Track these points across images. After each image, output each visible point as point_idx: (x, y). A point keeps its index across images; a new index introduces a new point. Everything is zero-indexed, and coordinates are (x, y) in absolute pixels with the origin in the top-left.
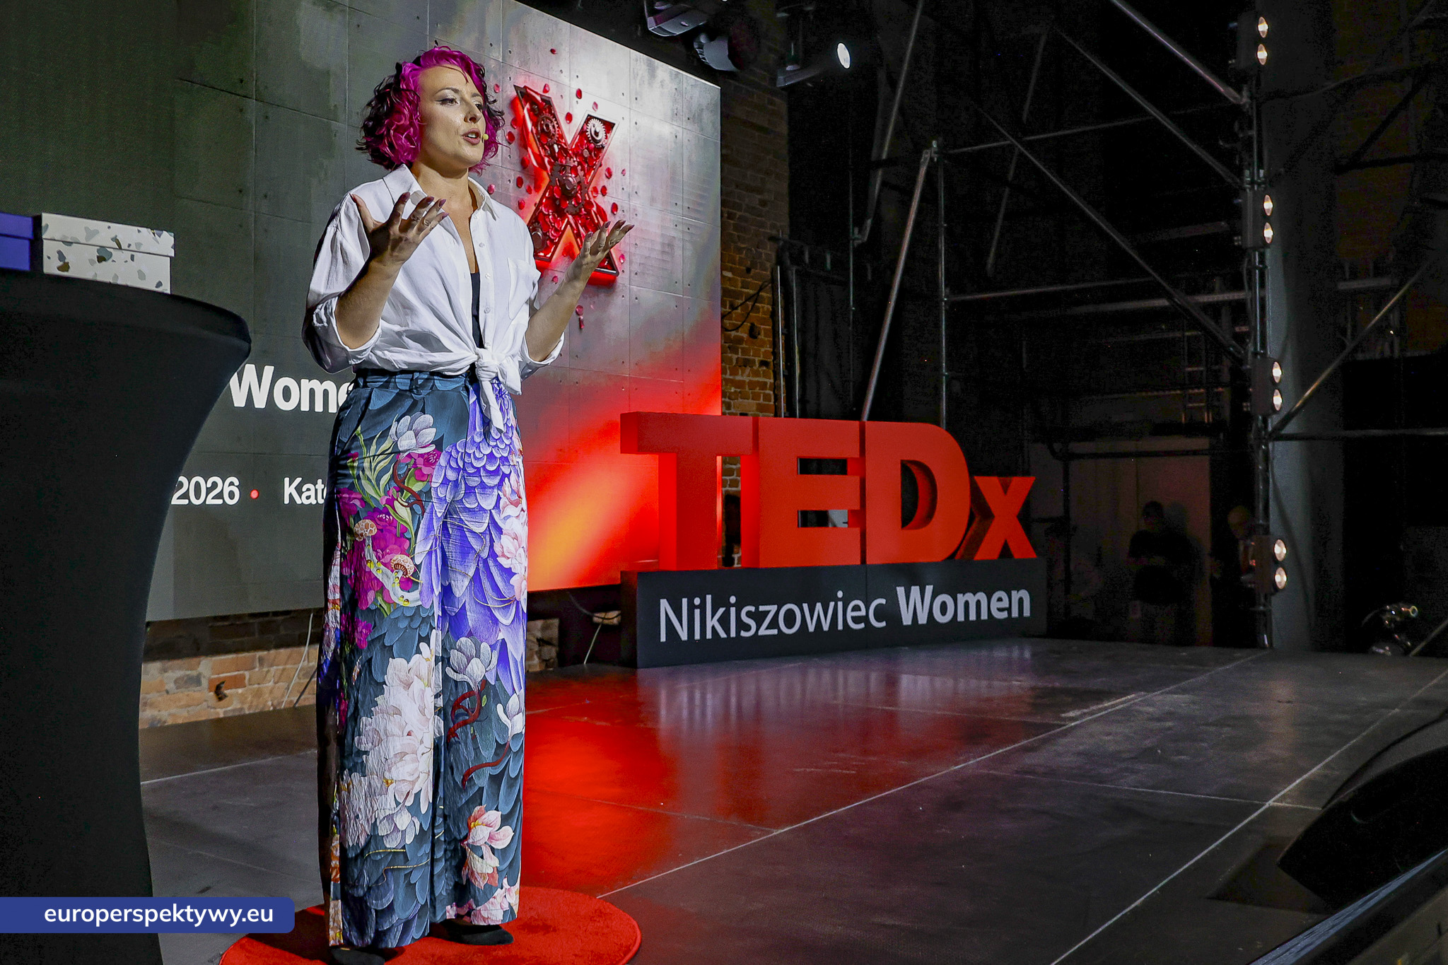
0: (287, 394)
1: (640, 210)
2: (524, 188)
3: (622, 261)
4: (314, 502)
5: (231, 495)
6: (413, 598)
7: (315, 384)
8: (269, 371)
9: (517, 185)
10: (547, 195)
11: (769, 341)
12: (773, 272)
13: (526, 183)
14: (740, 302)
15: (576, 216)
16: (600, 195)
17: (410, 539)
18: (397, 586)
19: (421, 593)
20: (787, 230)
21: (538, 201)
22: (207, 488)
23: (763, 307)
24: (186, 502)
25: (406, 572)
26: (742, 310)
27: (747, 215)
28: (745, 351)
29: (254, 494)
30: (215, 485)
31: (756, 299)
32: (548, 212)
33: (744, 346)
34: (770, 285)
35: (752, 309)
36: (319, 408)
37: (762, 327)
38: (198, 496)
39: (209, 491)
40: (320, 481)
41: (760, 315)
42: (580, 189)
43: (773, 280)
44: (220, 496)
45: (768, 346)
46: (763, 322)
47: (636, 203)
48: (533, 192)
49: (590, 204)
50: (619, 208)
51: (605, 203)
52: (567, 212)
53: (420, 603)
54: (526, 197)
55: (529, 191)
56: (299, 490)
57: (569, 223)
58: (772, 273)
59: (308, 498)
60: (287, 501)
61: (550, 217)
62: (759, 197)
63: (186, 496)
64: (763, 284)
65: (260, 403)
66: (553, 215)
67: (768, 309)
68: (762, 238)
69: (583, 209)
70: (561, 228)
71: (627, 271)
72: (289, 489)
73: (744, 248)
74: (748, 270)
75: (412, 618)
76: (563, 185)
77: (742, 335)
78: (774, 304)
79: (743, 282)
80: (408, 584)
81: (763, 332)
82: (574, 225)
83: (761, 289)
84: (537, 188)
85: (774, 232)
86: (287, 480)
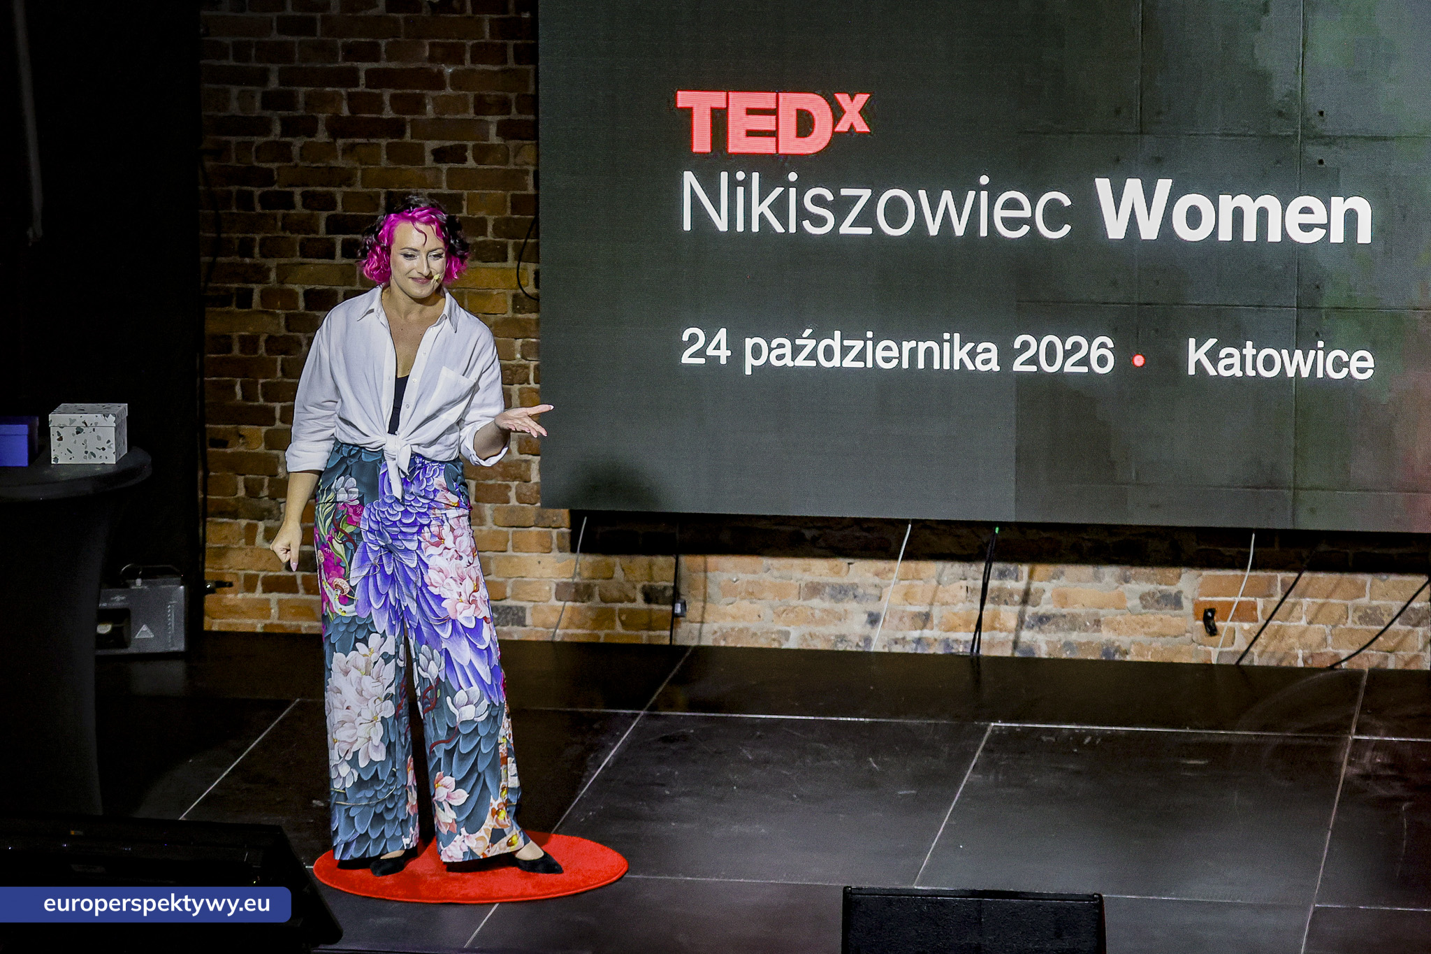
0: (1194, 217)
4: (1240, 374)
5: (1102, 361)
6: (349, 610)
7: (1243, 201)
8: (1164, 186)
17: (345, 568)
18: (337, 601)
19: (356, 607)
22: (1065, 351)
24: (1034, 368)
25: (343, 591)
29: (1139, 361)
30: (1076, 347)
36: (1250, 235)
38: (1051, 359)
39: (1067, 354)
40: (1249, 344)
44: (1085, 361)
53: (356, 614)
56: (1213, 356)
59: (1229, 367)
60: (1192, 371)
63: (1034, 360)
65: (1149, 230)
72: (1196, 354)
75: (348, 625)
80: (345, 600)
86: (1192, 342)
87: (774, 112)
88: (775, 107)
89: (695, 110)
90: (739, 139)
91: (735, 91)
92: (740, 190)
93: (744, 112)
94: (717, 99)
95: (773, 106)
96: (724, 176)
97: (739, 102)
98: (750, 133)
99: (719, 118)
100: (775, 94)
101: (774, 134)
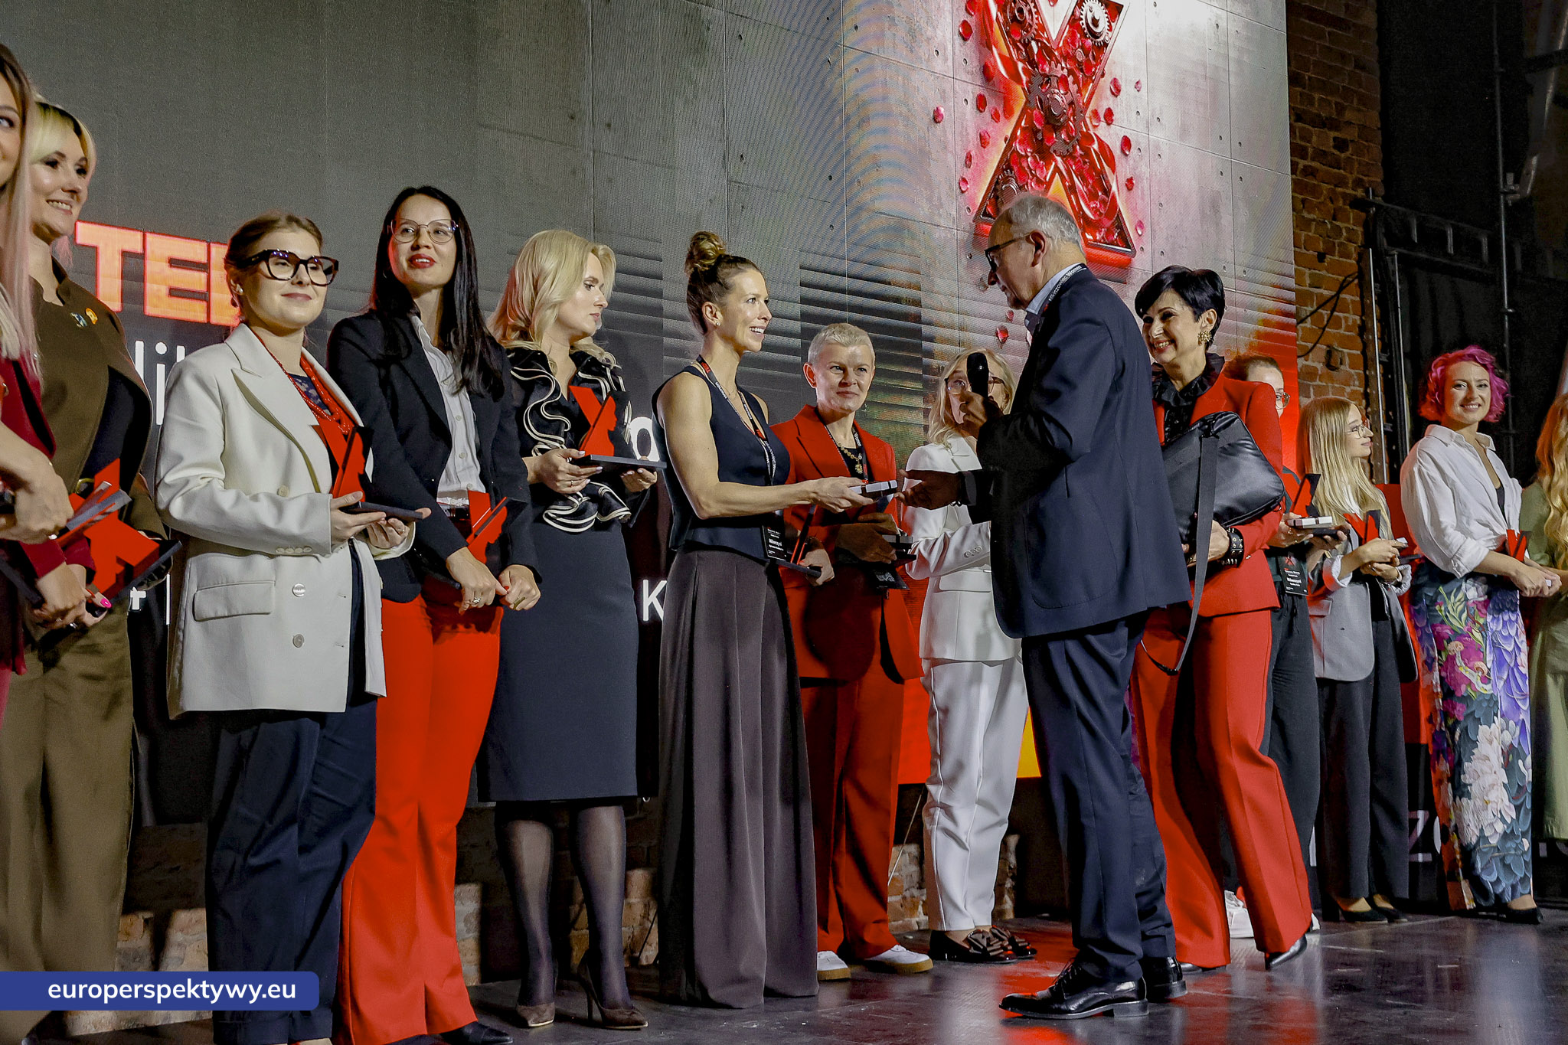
1: (1165, 150)
2: (987, 113)
3: (1140, 233)
9: (978, 109)
10: (1023, 124)
11: (1358, 374)
12: (1361, 258)
13: (992, 104)
14: (1310, 309)
15: (1068, 157)
16: (1103, 124)
20: (1381, 191)
21: (1009, 133)
23: (1346, 319)
26: (1312, 323)
27: (1315, 164)
28: (1319, 390)
31: (1336, 305)
32: (1026, 151)
33: (1318, 382)
34: (1356, 281)
35: (1328, 321)
37: (1345, 351)
41: (1342, 331)
42: (1074, 115)
43: (1362, 275)
45: (1357, 383)
46: (1345, 342)
47: (1159, 135)
48: (1002, 118)
49: (1089, 138)
50: (1133, 143)
51: (1110, 135)
52: (1055, 151)
54: (991, 128)
55: (996, 117)
57: (1057, 169)
58: (1358, 262)
61: (1029, 159)
62: (1336, 134)
64: (1344, 281)
66: (1034, 157)
67: (1354, 321)
68: (1341, 203)
69: (1078, 147)
70: (1045, 178)
71: (1148, 248)
72: (649, 598)
73: (1314, 220)
74: (1321, 257)
76: (1047, 111)
77: (1315, 364)
78: (1365, 311)
79: (1311, 276)
81: (1347, 360)
82: (1064, 173)
83: (1342, 288)
84: (1008, 112)
85: (1360, 193)
86: (646, 583)
87: (205, 267)
88: (206, 261)
89: (101, 251)
90: (159, 298)
91: (154, 233)
92: (161, 368)
93: (165, 265)
94: (132, 241)
95: (204, 260)
96: (139, 346)
97: (161, 247)
98: (174, 292)
99: (133, 267)
100: (205, 244)
101: (204, 297)
